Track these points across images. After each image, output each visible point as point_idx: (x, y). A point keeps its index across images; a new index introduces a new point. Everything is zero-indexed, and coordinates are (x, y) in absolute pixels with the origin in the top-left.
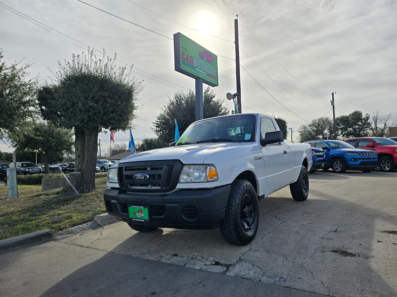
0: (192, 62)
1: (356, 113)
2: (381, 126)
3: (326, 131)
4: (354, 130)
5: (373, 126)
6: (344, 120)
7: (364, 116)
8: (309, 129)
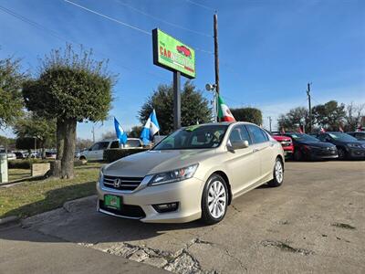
0: (169, 56)
1: (331, 102)
2: (355, 115)
3: (303, 120)
4: (330, 119)
5: (348, 115)
6: (320, 109)
7: (339, 105)
8: (287, 117)
